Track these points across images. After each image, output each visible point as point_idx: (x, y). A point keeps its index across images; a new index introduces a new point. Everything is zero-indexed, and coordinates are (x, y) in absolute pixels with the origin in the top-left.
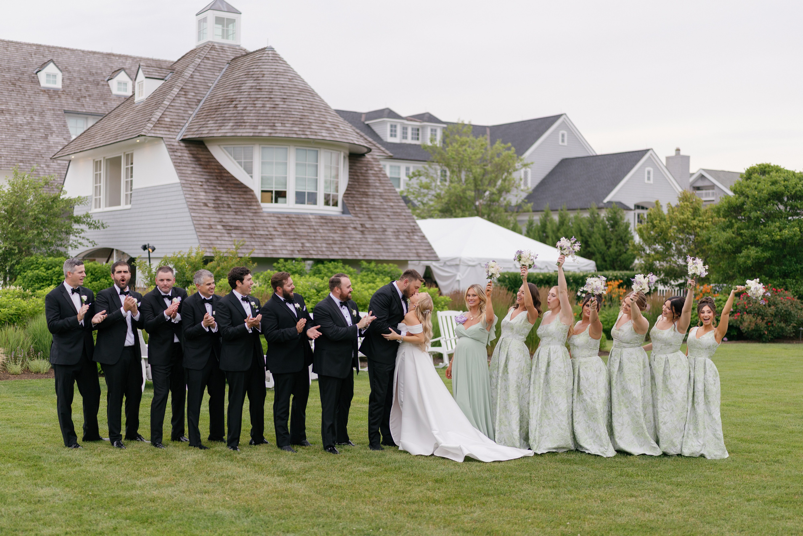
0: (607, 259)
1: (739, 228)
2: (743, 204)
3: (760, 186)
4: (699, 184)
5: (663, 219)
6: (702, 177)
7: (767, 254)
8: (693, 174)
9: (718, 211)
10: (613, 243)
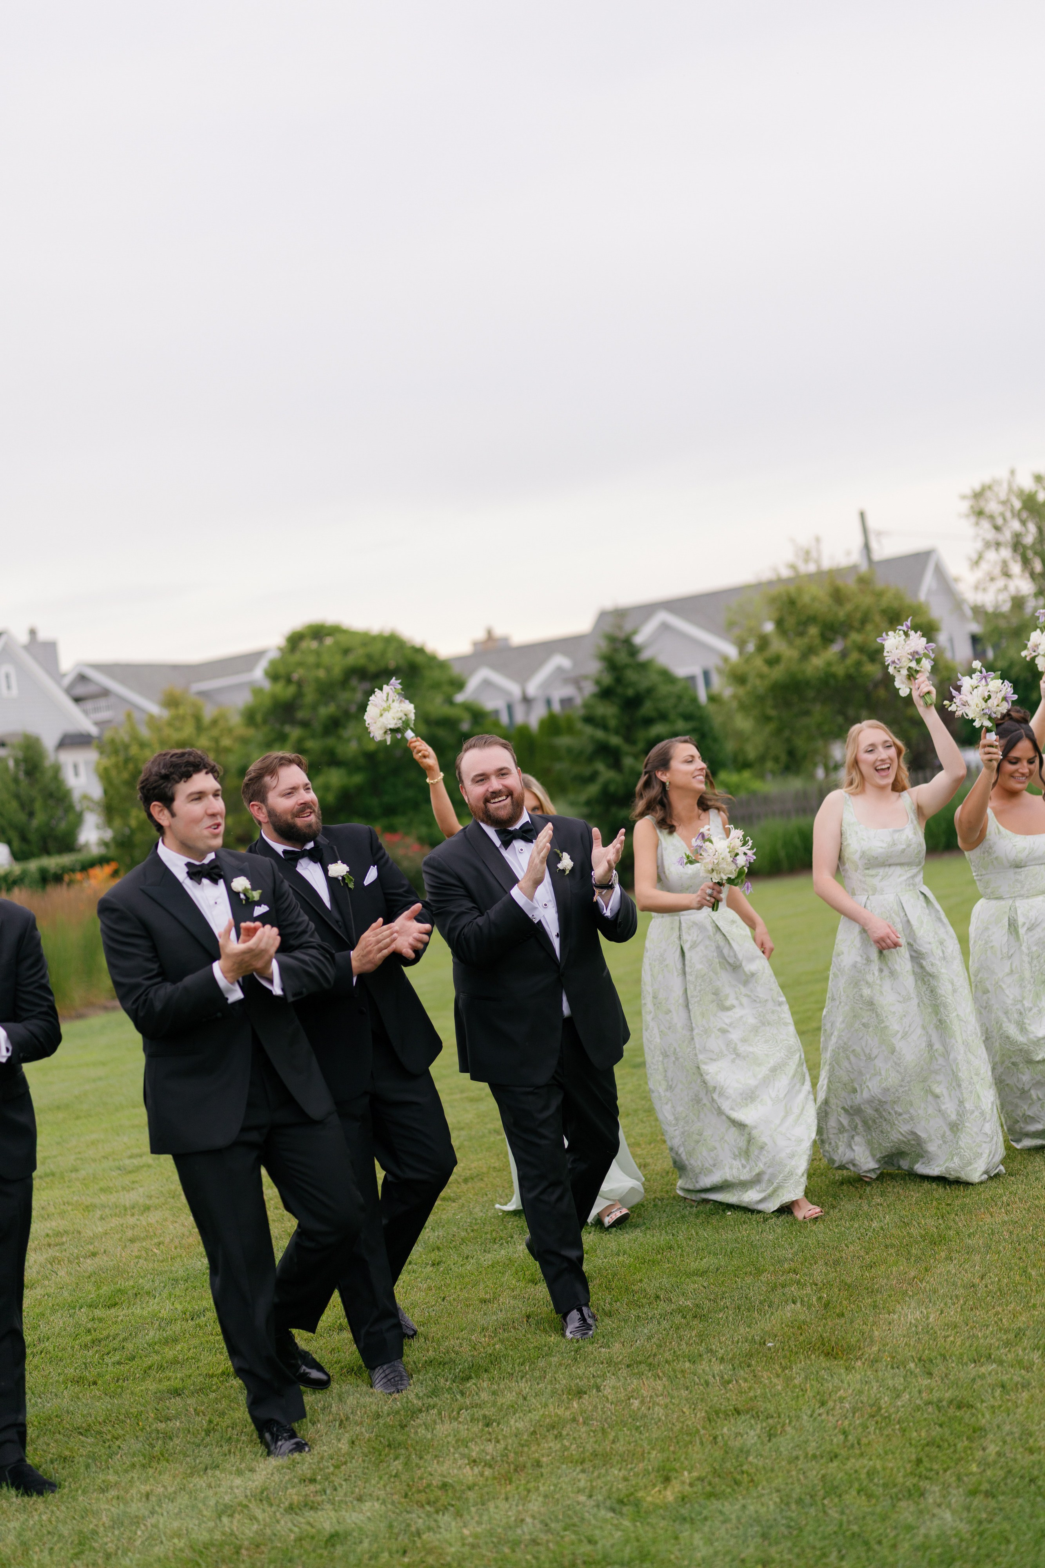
0: (33, 837)
1: (300, 741)
2: (299, 694)
3: (326, 659)
4: (80, 690)
5: (142, 745)
6: (82, 678)
7: (358, 779)
8: (64, 675)
9: (250, 717)
10: (38, 805)
